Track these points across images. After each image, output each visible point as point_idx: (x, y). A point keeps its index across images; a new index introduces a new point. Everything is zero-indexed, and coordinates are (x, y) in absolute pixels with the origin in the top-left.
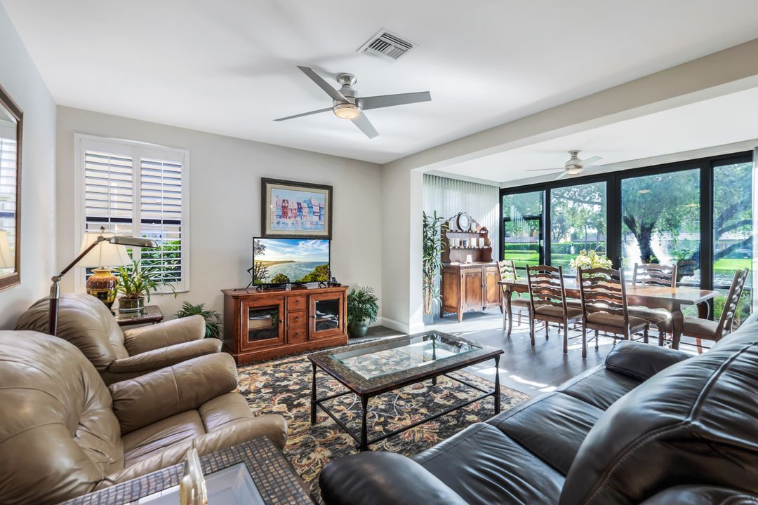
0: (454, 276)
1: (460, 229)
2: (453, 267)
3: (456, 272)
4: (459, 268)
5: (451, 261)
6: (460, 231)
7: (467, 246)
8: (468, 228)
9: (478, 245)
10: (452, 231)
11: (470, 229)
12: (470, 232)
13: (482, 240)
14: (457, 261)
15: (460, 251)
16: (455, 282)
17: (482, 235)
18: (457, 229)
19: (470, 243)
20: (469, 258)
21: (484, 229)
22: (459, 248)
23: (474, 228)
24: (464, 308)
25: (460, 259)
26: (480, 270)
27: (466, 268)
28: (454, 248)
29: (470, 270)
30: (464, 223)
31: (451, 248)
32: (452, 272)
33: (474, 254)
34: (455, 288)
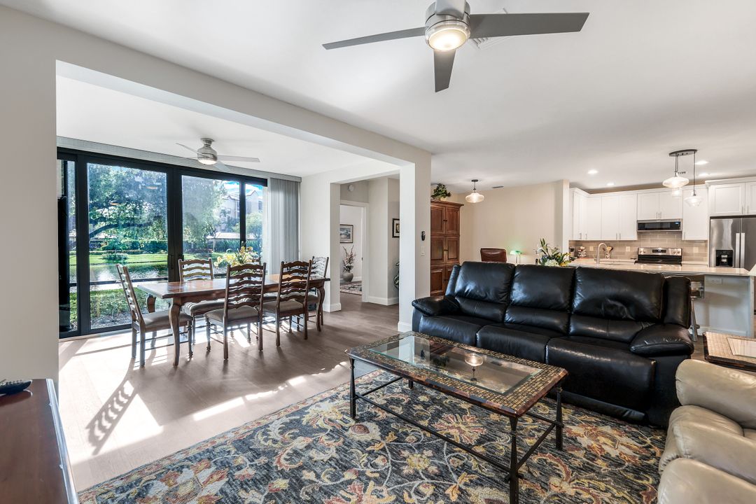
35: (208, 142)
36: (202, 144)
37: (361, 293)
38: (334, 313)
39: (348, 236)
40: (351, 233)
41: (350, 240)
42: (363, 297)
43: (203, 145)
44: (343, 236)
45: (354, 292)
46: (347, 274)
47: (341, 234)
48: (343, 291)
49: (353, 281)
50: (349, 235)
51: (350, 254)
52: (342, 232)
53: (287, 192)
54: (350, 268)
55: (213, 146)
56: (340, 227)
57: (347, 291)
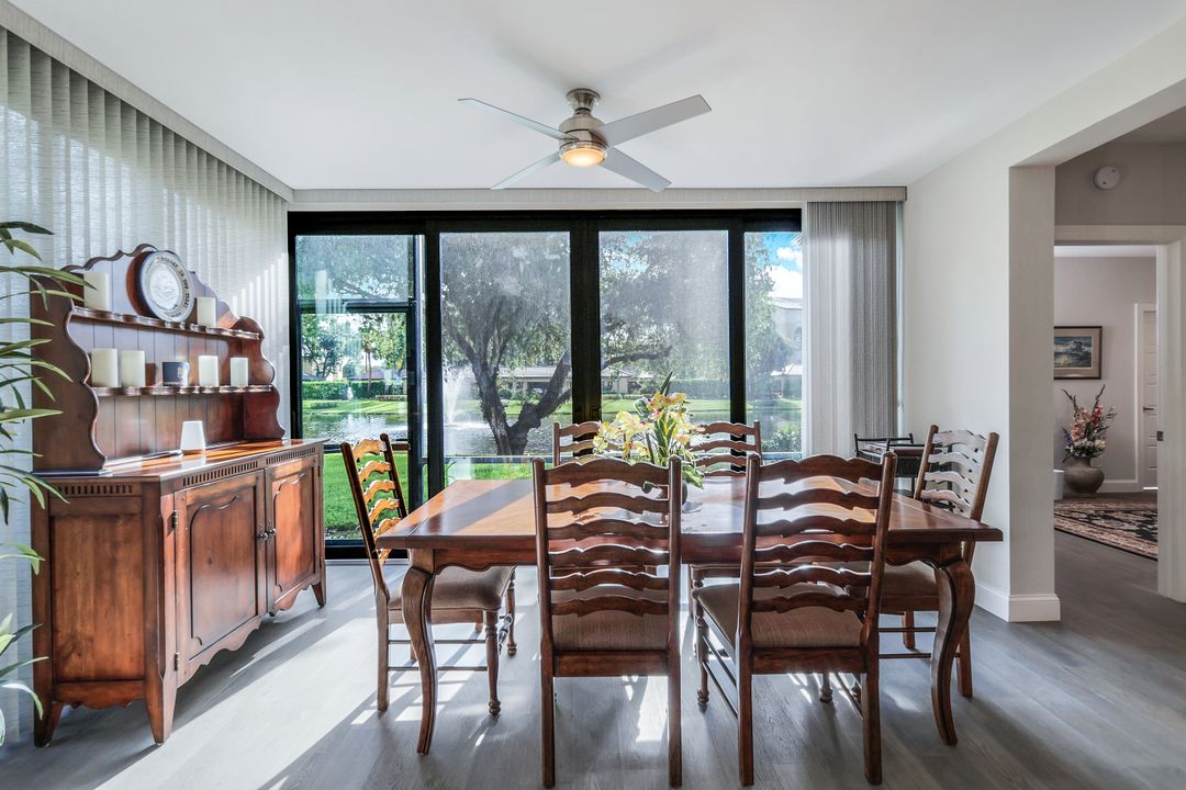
0: (121, 528)
1: (144, 309)
2: (120, 487)
3: (134, 507)
4: (151, 489)
5: (102, 459)
6: (150, 322)
7: (185, 383)
8: (186, 313)
9: (225, 379)
10: (101, 318)
11: (192, 318)
12: (190, 330)
13: (240, 367)
14: (131, 452)
15: (148, 406)
16: (129, 555)
17: (238, 347)
18: (132, 312)
19: (194, 371)
20: (194, 433)
21: (243, 324)
22: (145, 392)
23: (209, 317)
24: (183, 652)
25: (151, 441)
26: (250, 479)
27: (187, 481)
28: (119, 393)
29: (210, 490)
30: (162, 289)
31: (97, 393)
32: (112, 508)
33: (212, 415)
34: (127, 584)
35: (584, 98)
36: (567, 110)
37: (1154, 550)
38: (1028, 629)
39: (1085, 359)
40: (1092, 350)
41: (1091, 370)
42: (1164, 570)
43: (571, 113)
44: (1063, 360)
45: (1107, 537)
46: (1079, 470)
47: (1057, 355)
48: (1067, 525)
49: (1100, 490)
50: (1088, 355)
51: (1088, 410)
52: (1061, 349)
53: (859, 233)
54: (1088, 454)
55: (598, 111)
56: (1052, 334)
57: (1083, 529)
